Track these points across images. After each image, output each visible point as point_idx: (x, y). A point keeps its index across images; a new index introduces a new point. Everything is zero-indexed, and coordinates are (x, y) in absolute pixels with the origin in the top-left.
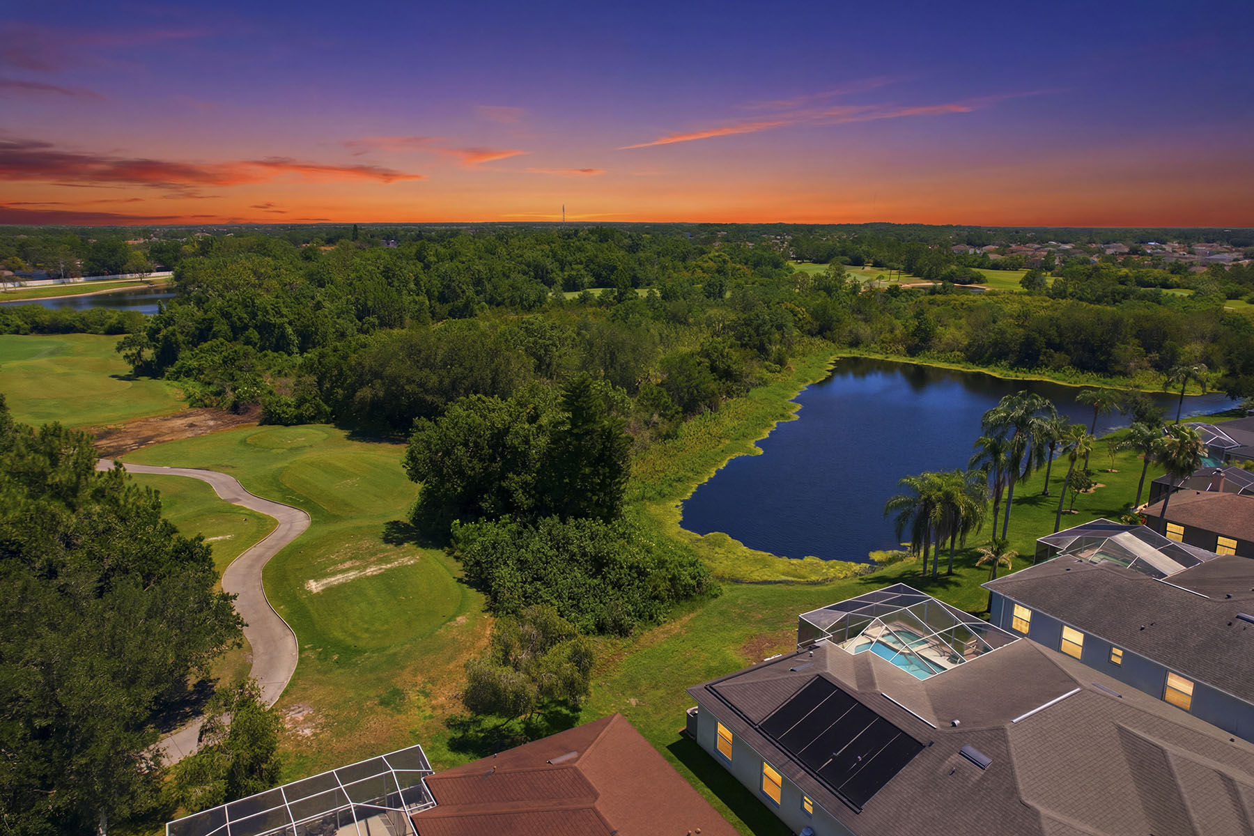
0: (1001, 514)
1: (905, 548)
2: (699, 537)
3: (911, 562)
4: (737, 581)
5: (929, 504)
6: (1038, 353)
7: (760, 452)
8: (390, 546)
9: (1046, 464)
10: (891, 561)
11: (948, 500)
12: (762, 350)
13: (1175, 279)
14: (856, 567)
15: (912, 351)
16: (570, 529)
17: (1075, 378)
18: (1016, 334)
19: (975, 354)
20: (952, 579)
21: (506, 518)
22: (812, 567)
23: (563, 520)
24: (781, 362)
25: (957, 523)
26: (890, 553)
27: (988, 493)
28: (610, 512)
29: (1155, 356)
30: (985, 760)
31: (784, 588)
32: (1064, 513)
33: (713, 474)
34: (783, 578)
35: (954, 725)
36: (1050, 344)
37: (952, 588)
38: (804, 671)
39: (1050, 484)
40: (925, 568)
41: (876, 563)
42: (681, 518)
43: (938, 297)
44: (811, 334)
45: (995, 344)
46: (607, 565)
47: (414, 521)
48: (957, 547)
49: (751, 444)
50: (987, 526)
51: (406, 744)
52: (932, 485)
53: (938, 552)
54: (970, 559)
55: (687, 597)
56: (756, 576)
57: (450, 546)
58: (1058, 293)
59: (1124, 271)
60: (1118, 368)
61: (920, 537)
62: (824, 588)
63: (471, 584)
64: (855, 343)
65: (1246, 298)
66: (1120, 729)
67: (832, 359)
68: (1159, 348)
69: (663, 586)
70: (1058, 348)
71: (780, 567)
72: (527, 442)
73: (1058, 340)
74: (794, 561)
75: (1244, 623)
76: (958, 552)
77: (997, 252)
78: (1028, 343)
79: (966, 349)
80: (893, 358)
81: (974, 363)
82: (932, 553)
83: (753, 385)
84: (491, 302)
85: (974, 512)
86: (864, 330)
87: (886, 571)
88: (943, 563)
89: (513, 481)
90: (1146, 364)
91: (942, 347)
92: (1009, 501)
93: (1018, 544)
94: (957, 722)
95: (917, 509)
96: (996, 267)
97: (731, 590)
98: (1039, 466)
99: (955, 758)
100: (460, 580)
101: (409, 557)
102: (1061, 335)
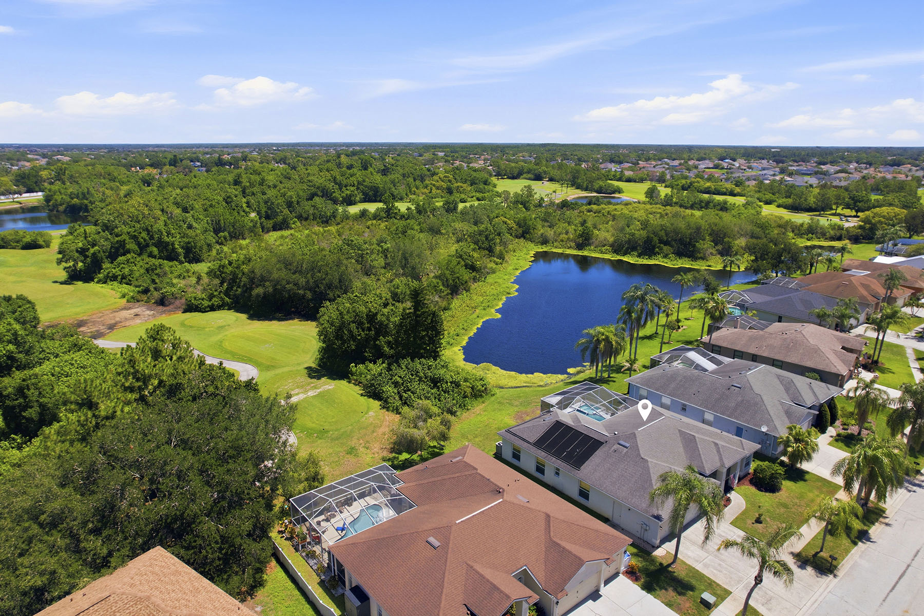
0: (634, 346)
1: (585, 366)
2: (476, 365)
3: (589, 372)
4: (502, 388)
5: (598, 342)
6: (654, 247)
7: (499, 316)
8: (313, 380)
9: (656, 318)
10: (578, 373)
11: (607, 340)
12: (490, 250)
13: (737, 190)
14: (561, 377)
15: (580, 247)
16: (417, 364)
17: (675, 262)
18: (641, 234)
19: (617, 248)
20: (610, 379)
21: (380, 361)
22: (538, 378)
23: (413, 360)
24: (501, 257)
25: (612, 351)
26: (579, 368)
27: (626, 334)
28: (435, 355)
29: (720, 247)
30: (627, 445)
31: (527, 389)
32: (665, 343)
33: (475, 331)
34: (525, 385)
35: (615, 434)
36: (661, 241)
37: (611, 383)
38: (549, 420)
39: (658, 327)
40: (596, 375)
41: (571, 374)
42: (464, 356)
43: (595, 207)
44: (517, 237)
45: (629, 241)
46: (439, 382)
47: (319, 365)
48: (612, 363)
49: (493, 311)
50: (627, 351)
51: (366, 469)
52: (599, 332)
53: (602, 366)
54: (619, 369)
55: (481, 396)
56: (510, 384)
57: (348, 378)
58: (668, 202)
59: (708, 184)
60: (699, 255)
61: (594, 360)
62: (546, 388)
63: (370, 397)
64: (545, 242)
65: (776, 204)
66: (679, 430)
67: (532, 253)
68: (722, 242)
69: (469, 390)
70: (666, 243)
71: (523, 378)
72: (388, 319)
73: (665, 239)
74: (530, 376)
75: (735, 388)
76: (613, 366)
77: (630, 169)
78: (648, 241)
79: (612, 246)
80: (568, 252)
81: (618, 254)
82: (600, 368)
83: (488, 273)
84: (300, 217)
85: (620, 344)
86: (550, 233)
87: (578, 378)
88: (605, 371)
89: (382, 341)
90: (714, 252)
91: (597, 243)
92: (637, 338)
93: (643, 360)
94: (616, 433)
95: (592, 346)
96: (629, 180)
97: (500, 392)
98: (652, 319)
99: (616, 446)
100: (362, 395)
101: (327, 385)
102: (667, 235)
